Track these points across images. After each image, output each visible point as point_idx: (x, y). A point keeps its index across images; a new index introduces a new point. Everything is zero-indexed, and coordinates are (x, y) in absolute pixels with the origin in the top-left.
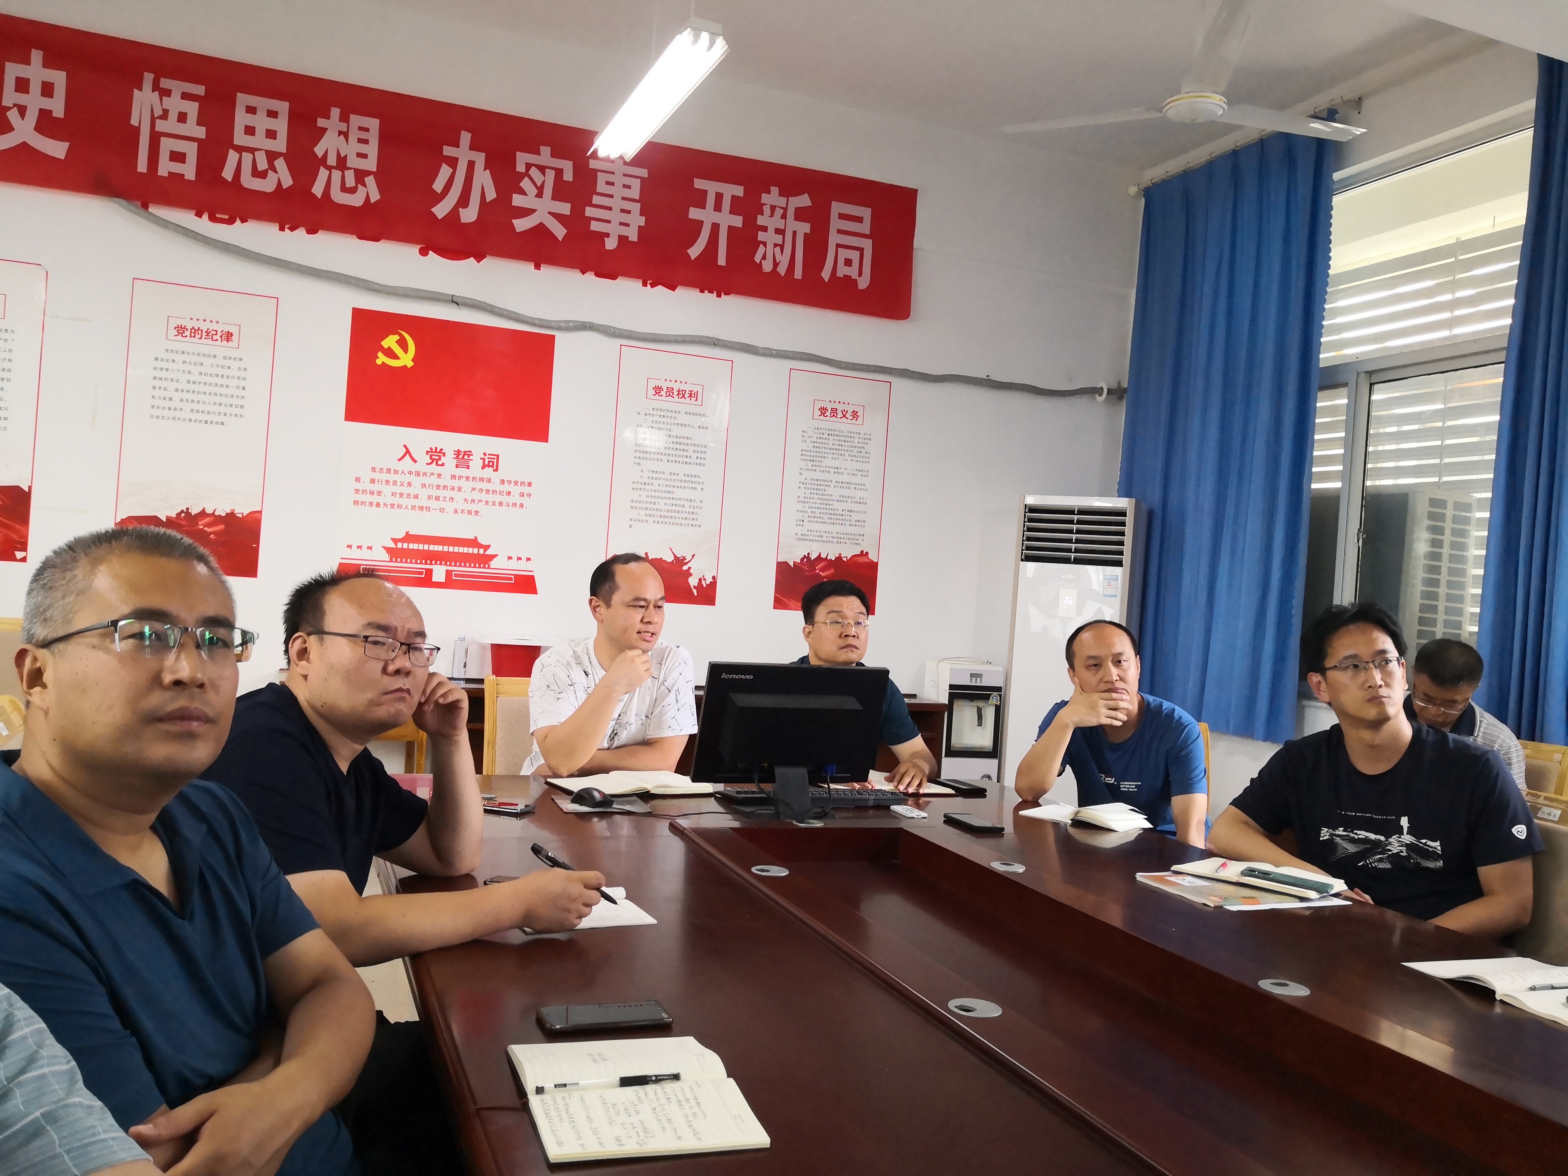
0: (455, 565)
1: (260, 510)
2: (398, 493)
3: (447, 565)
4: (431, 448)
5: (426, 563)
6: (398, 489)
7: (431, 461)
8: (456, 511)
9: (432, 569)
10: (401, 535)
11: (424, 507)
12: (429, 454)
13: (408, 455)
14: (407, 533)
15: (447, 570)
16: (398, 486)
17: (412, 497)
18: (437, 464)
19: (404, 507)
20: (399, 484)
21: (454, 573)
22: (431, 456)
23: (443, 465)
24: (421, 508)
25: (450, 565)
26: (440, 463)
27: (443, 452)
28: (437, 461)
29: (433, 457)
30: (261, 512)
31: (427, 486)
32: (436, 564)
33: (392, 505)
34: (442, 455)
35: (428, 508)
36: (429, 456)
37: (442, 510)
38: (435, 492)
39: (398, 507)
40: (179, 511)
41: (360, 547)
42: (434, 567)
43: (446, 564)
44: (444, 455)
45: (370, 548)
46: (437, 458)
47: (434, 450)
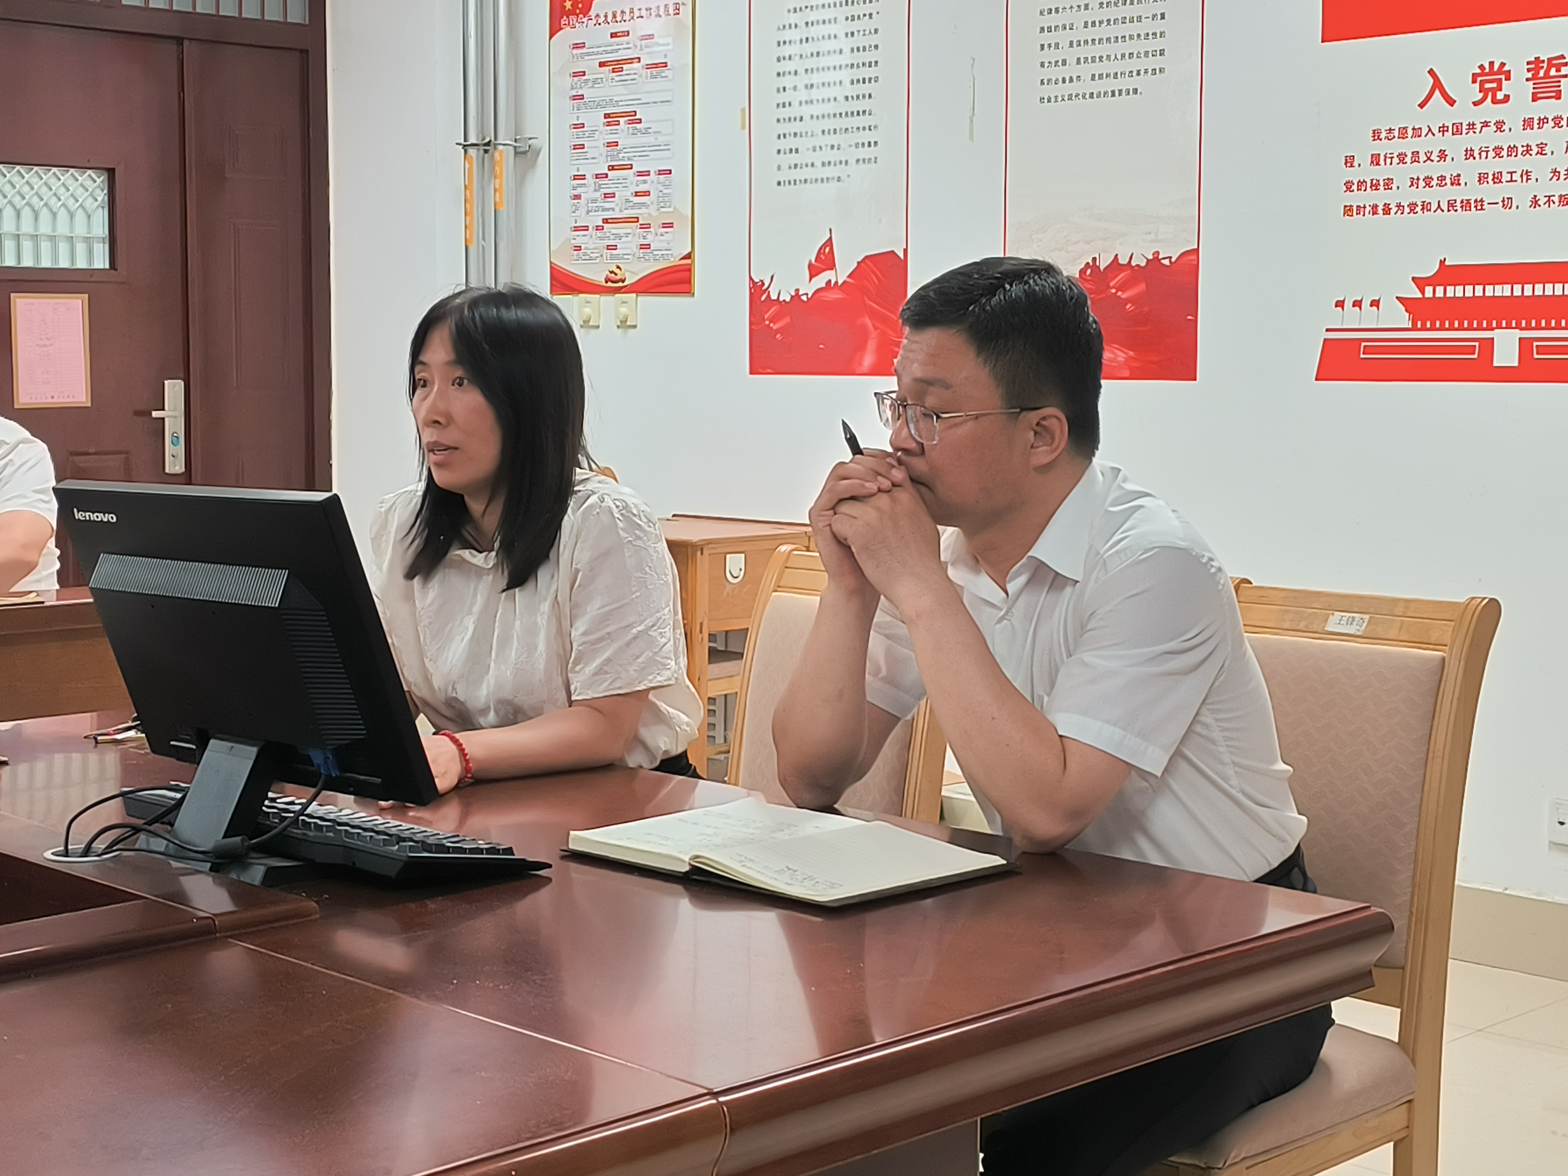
0: (1538, 328)
1: (1196, 247)
2: (1422, 178)
3: (1522, 329)
4: (1482, 67)
5: (1480, 328)
6: (1421, 170)
7: (1481, 95)
8: (1535, 202)
9: (1493, 339)
10: (1431, 270)
11: (1472, 202)
12: (1479, 79)
13: (1437, 92)
14: (1442, 262)
15: (1520, 339)
16: (1422, 162)
17: (1448, 181)
18: (1495, 101)
19: (1434, 208)
20: (1423, 158)
21: (1535, 344)
22: (1482, 83)
23: (1507, 98)
24: (1466, 205)
25: (1528, 328)
26: (1500, 96)
27: (1506, 68)
28: (1494, 91)
29: (1487, 86)
30: (1197, 251)
31: (1476, 154)
32: (1499, 327)
33: (1413, 206)
34: (1503, 77)
35: (1480, 204)
36: (1477, 85)
37: (1507, 203)
38: (1491, 165)
39: (1423, 209)
40: (1083, 266)
41: (1357, 304)
42: (1496, 334)
43: (1518, 327)
44: (1508, 78)
45: (1375, 303)
46: (1494, 85)
47: (1487, 70)
